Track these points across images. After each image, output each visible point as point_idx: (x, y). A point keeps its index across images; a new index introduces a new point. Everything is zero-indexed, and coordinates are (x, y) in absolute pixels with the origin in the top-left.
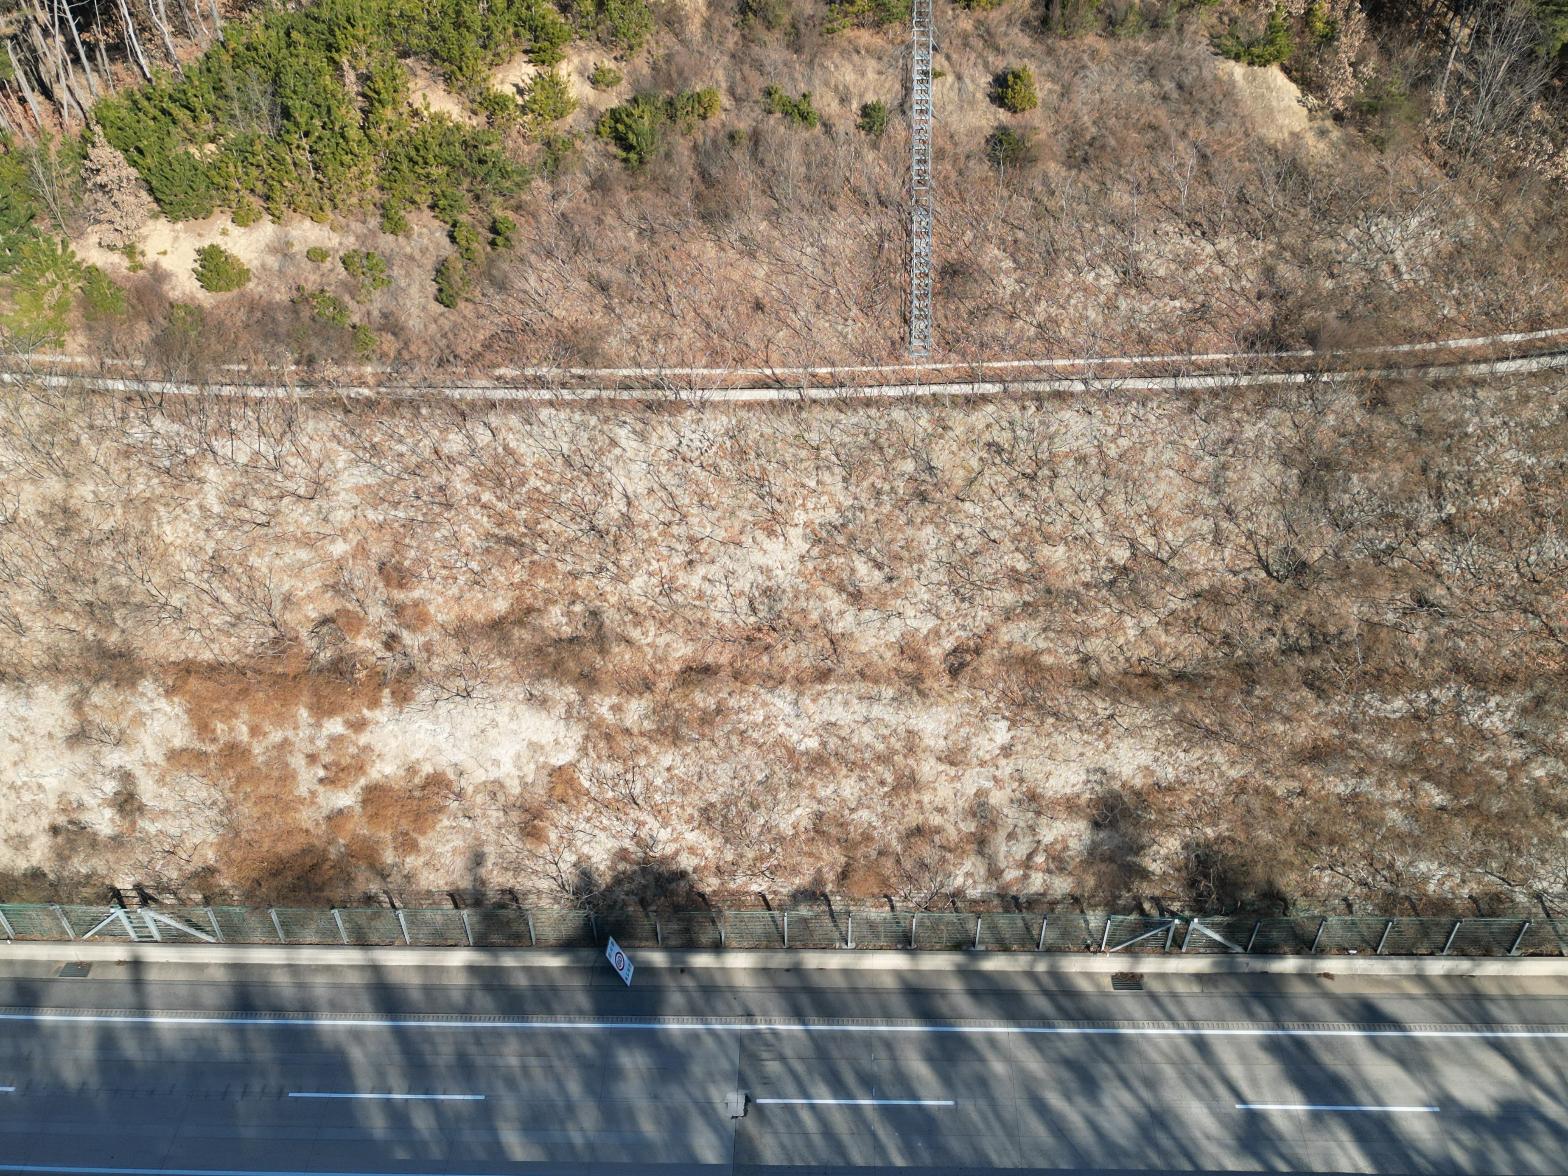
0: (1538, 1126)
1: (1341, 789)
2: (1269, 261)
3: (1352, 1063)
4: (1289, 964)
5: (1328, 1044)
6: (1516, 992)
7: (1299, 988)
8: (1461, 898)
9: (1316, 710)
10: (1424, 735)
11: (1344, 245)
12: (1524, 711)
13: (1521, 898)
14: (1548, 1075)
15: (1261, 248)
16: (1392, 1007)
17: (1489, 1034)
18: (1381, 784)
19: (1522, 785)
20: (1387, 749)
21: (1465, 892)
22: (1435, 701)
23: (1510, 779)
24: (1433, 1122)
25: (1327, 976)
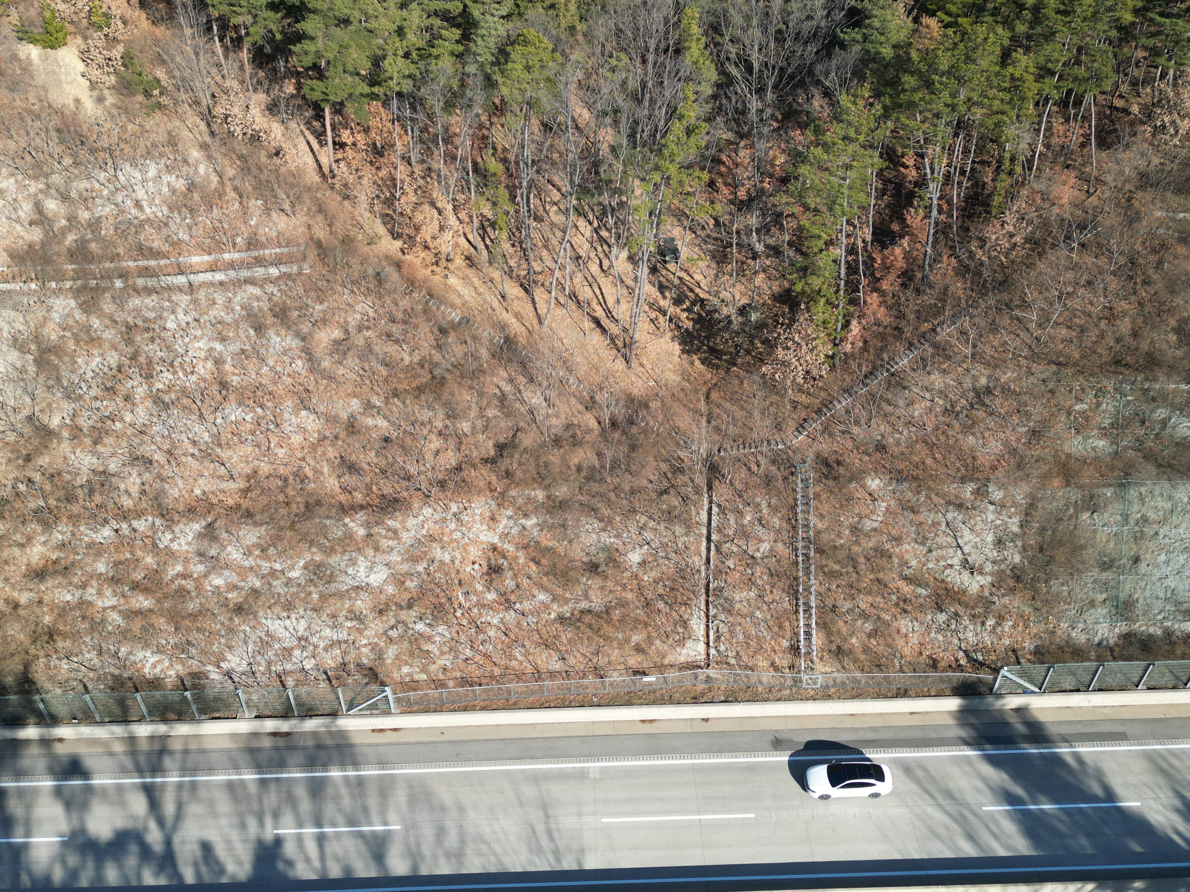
0: (134, 848)
1: (69, 597)
2: (40, 196)
3: (29, 807)
4: (31, 732)
5: (21, 793)
6: (193, 746)
7: (34, 750)
8: (171, 676)
9: (43, 539)
10: (128, 555)
11: (97, 186)
12: (200, 536)
13: (215, 675)
14: (169, 808)
15: (34, 187)
16: (89, 763)
17: (149, 780)
18: (100, 593)
19: (207, 591)
20: (101, 567)
21: (172, 673)
22: (135, 530)
23: (197, 588)
24: (56, 849)
25: (61, 740)
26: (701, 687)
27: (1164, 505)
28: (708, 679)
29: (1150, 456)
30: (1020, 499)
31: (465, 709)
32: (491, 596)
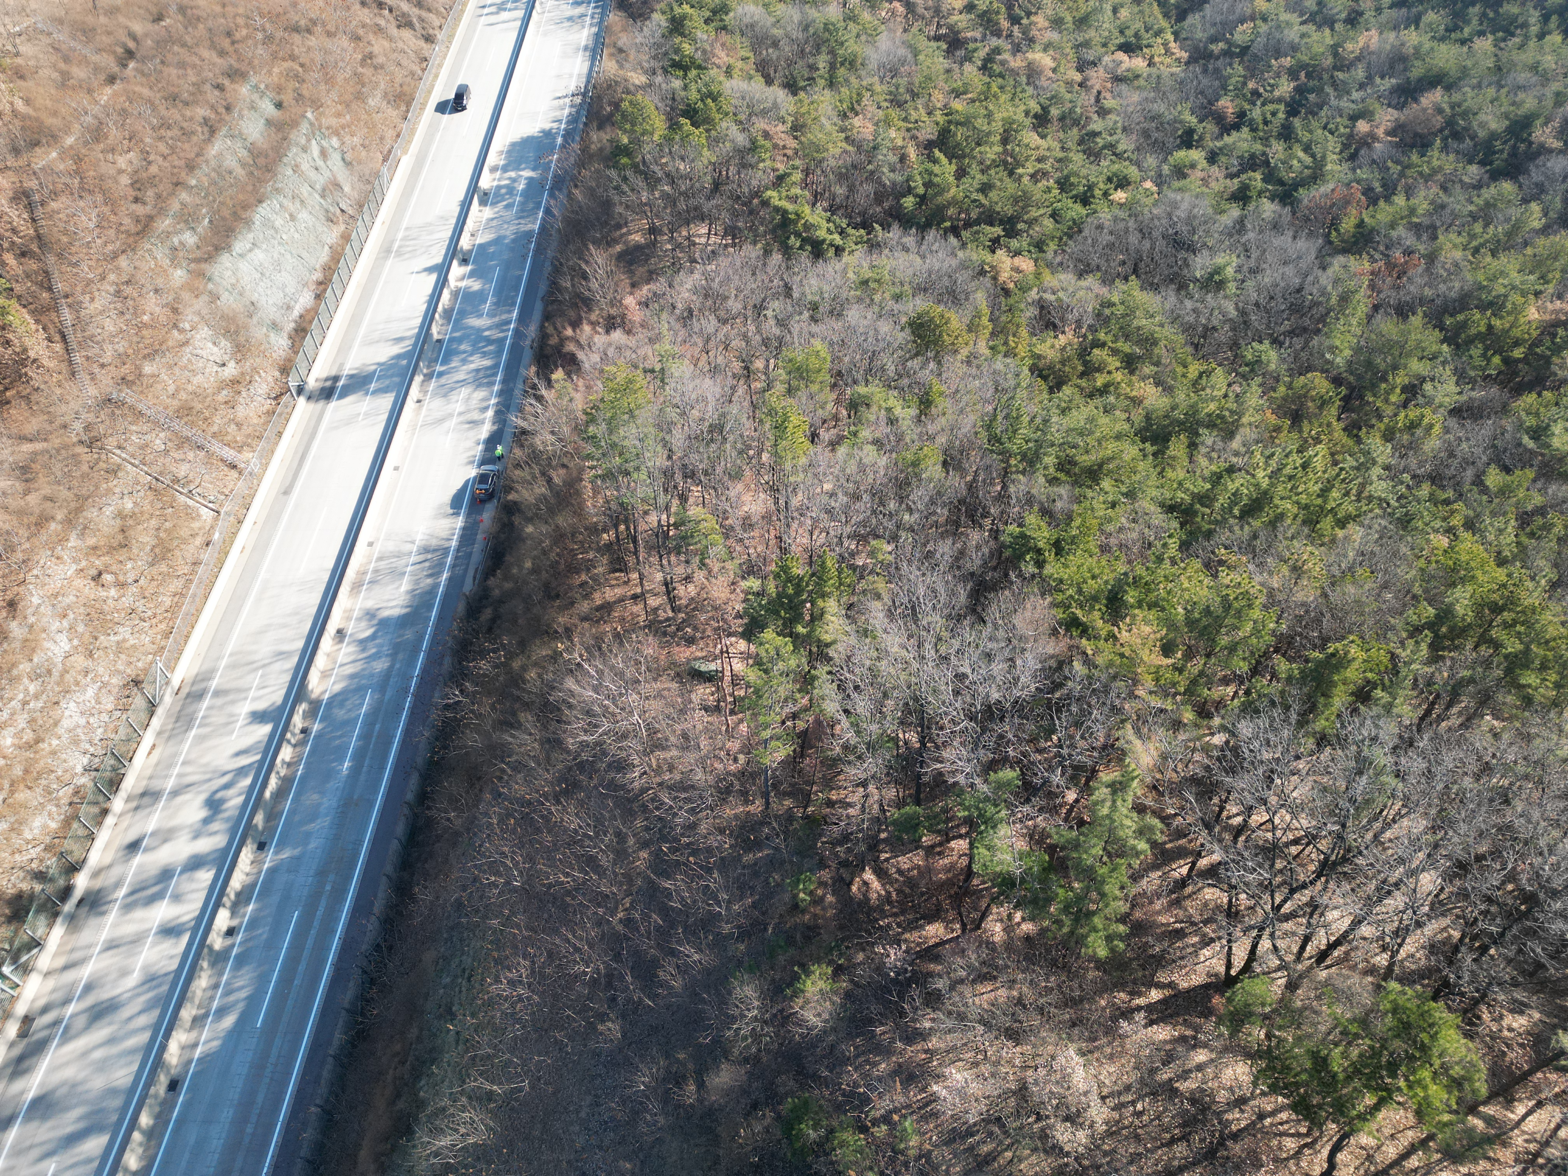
8: (66, 811)
13: (81, 781)
21: (63, 807)
26: (232, 519)
27: (229, 273)
28: (228, 514)
29: (198, 261)
30: (196, 319)
31: (188, 637)
32: (113, 592)
